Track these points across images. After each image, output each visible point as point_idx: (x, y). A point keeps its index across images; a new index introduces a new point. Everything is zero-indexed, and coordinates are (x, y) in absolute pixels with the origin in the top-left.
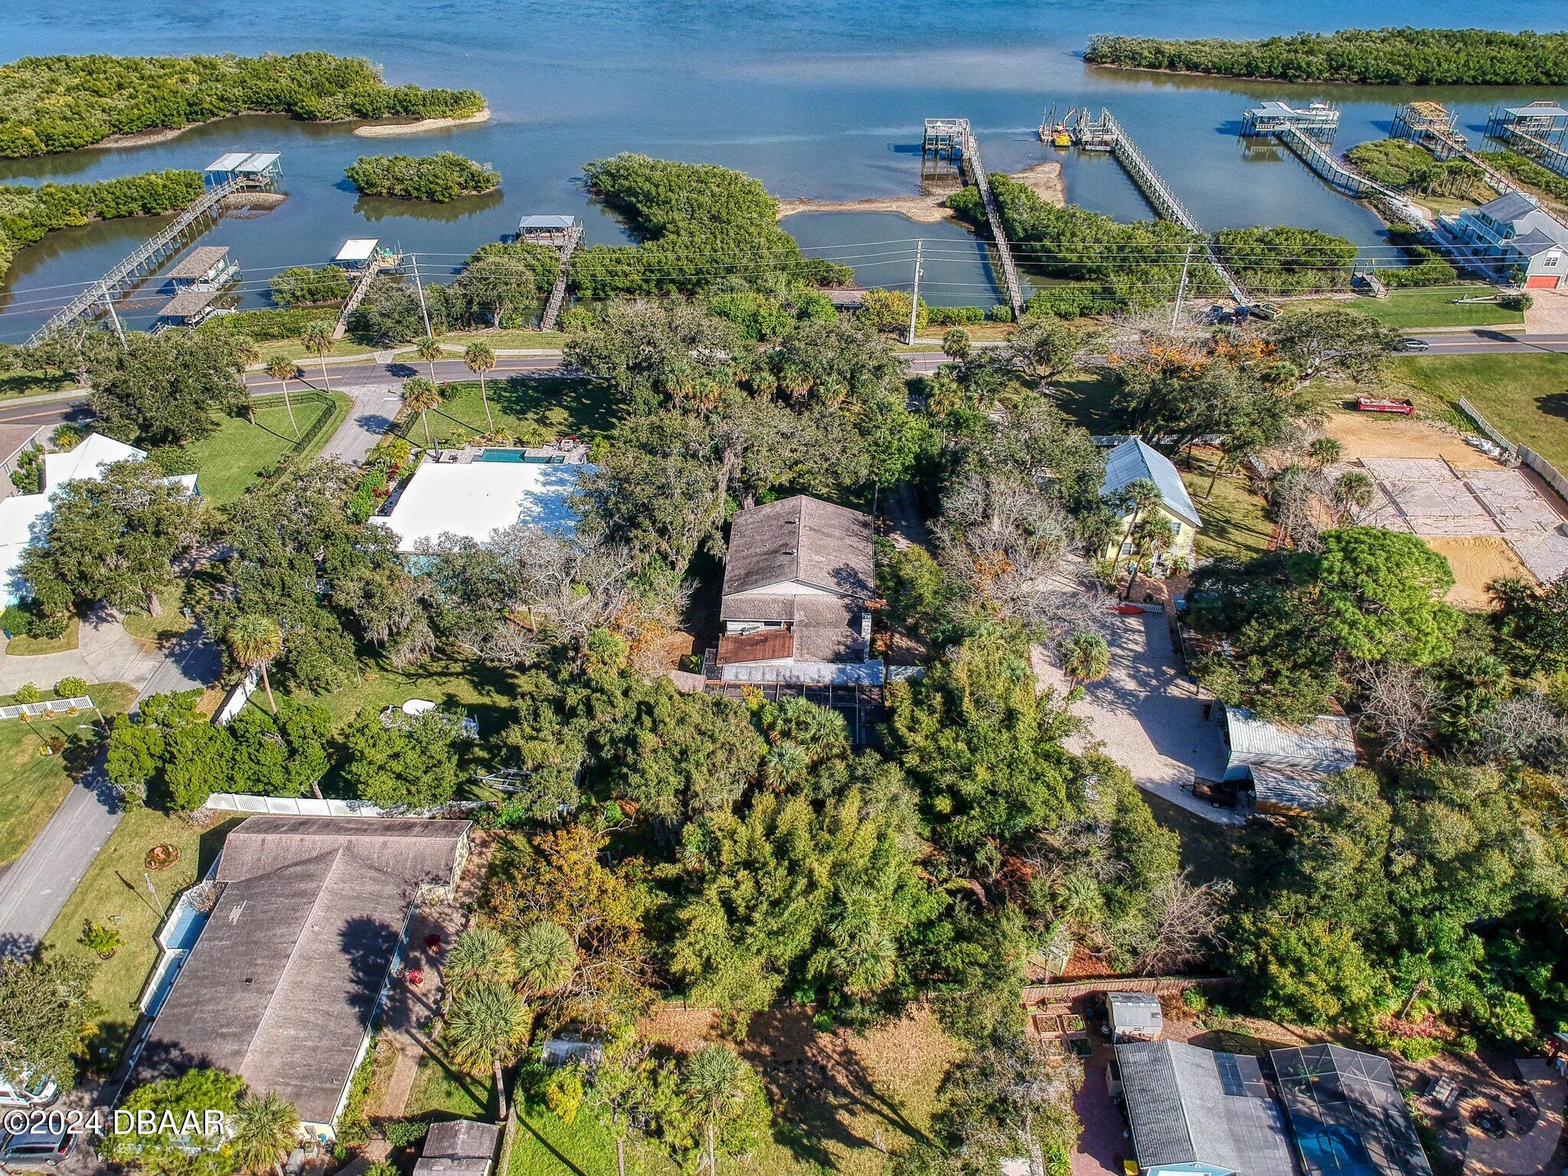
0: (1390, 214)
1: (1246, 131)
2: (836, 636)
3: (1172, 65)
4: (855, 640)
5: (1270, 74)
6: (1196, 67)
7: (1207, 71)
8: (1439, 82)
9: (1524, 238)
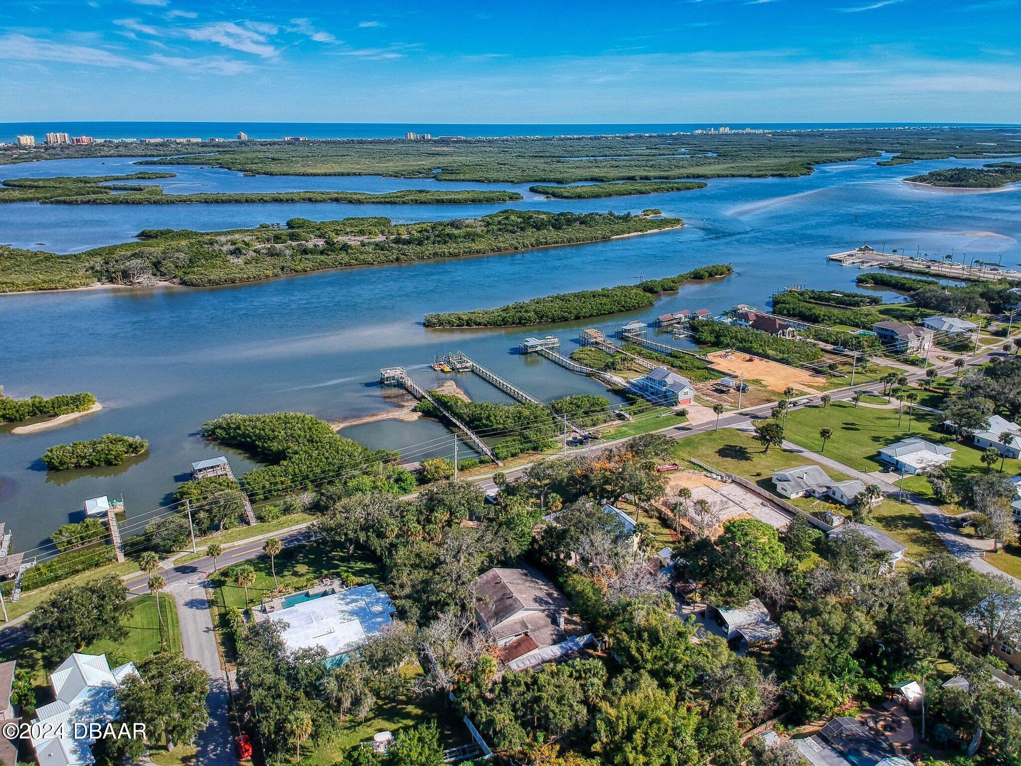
0: (608, 382)
1: (523, 352)
2: (548, 632)
3: (468, 324)
4: (558, 631)
5: (514, 323)
6: (479, 324)
7: (485, 325)
8: (584, 317)
9: (671, 385)
